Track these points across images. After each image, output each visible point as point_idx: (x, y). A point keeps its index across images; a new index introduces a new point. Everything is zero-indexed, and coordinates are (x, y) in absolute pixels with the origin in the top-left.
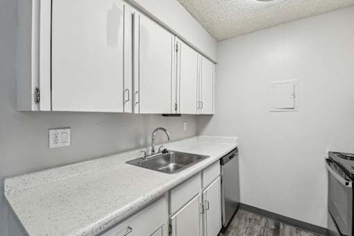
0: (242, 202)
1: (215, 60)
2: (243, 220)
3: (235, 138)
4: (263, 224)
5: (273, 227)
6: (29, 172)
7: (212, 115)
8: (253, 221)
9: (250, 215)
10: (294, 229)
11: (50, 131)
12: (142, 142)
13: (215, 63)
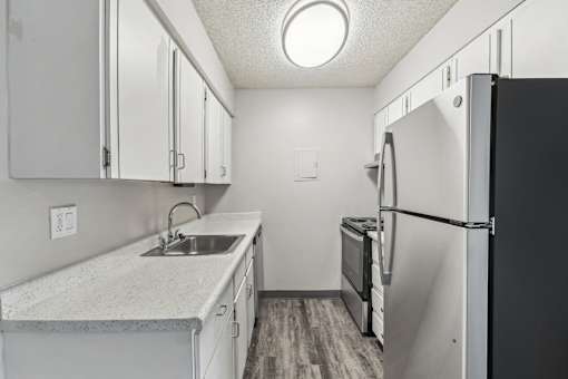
0: (266, 289)
1: (232, 112)
2: (270, 308)
3: (259, 213)
4: (289, 304)
5: (299, 304)
6: (30, 280)
7: (228, 185)
8: (280, 306)
9: (276, 301)
10: (316, 300)
11: (53, 211)
12: (152, 227)
13: (232, 116)
